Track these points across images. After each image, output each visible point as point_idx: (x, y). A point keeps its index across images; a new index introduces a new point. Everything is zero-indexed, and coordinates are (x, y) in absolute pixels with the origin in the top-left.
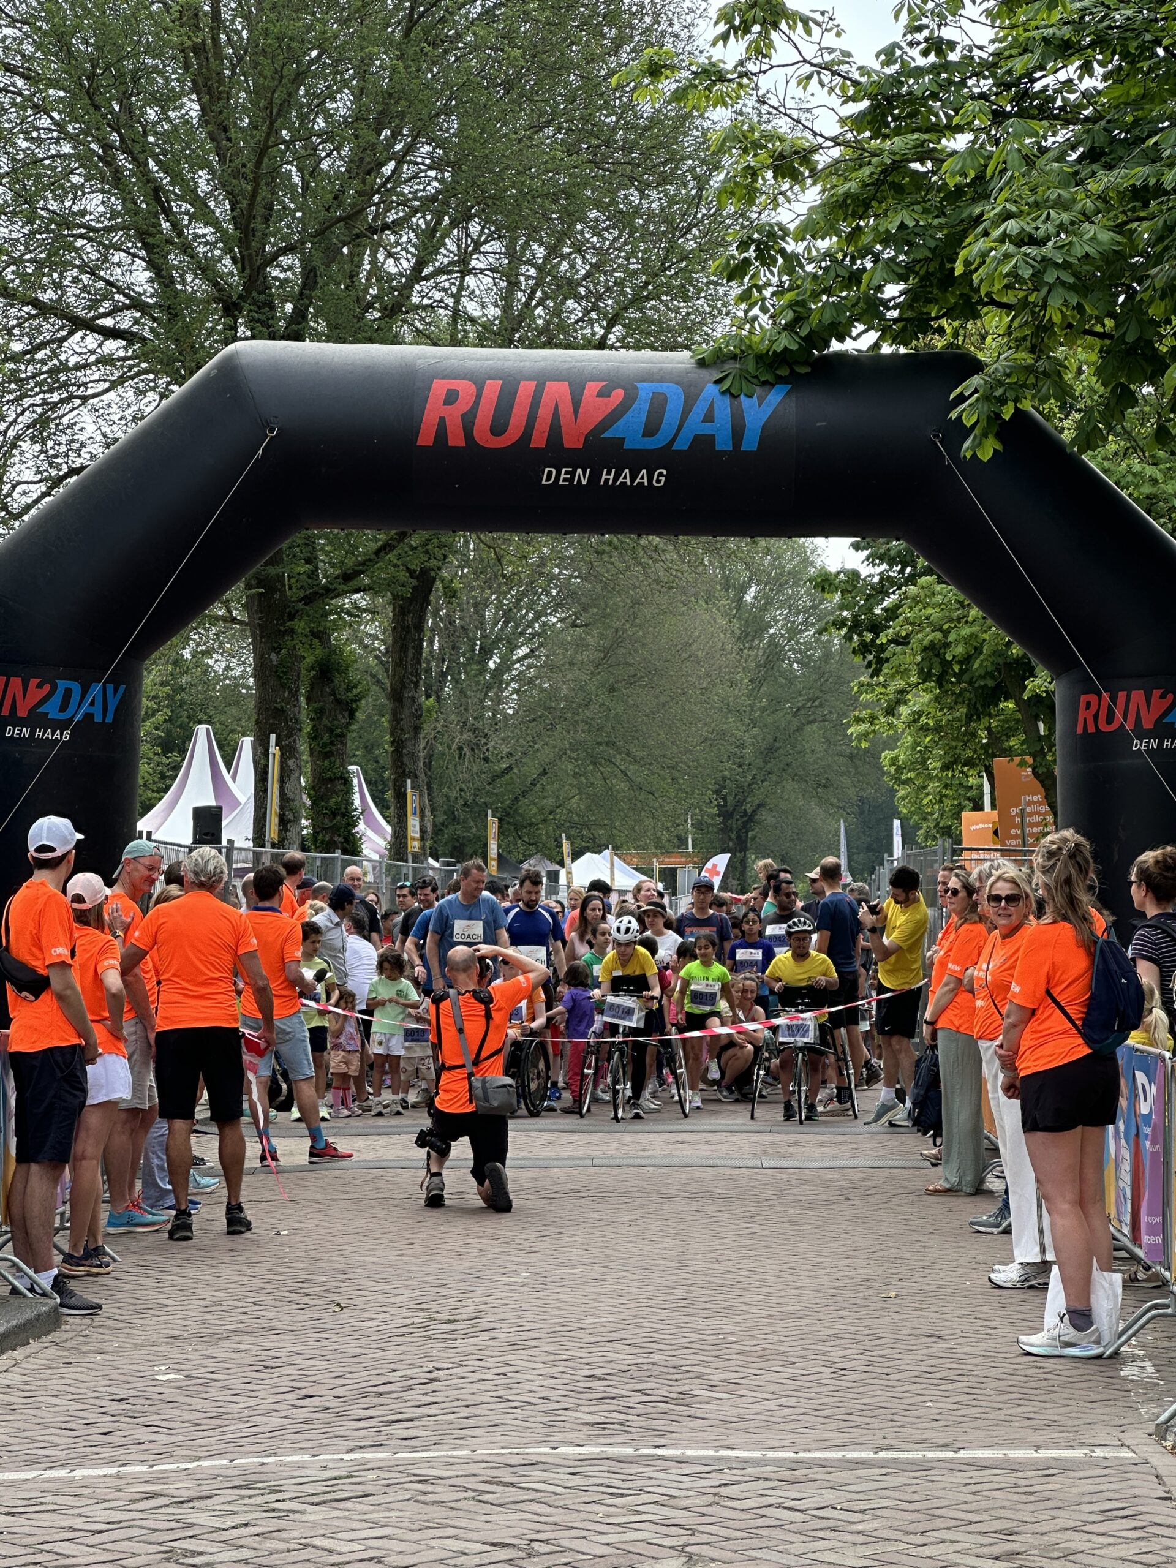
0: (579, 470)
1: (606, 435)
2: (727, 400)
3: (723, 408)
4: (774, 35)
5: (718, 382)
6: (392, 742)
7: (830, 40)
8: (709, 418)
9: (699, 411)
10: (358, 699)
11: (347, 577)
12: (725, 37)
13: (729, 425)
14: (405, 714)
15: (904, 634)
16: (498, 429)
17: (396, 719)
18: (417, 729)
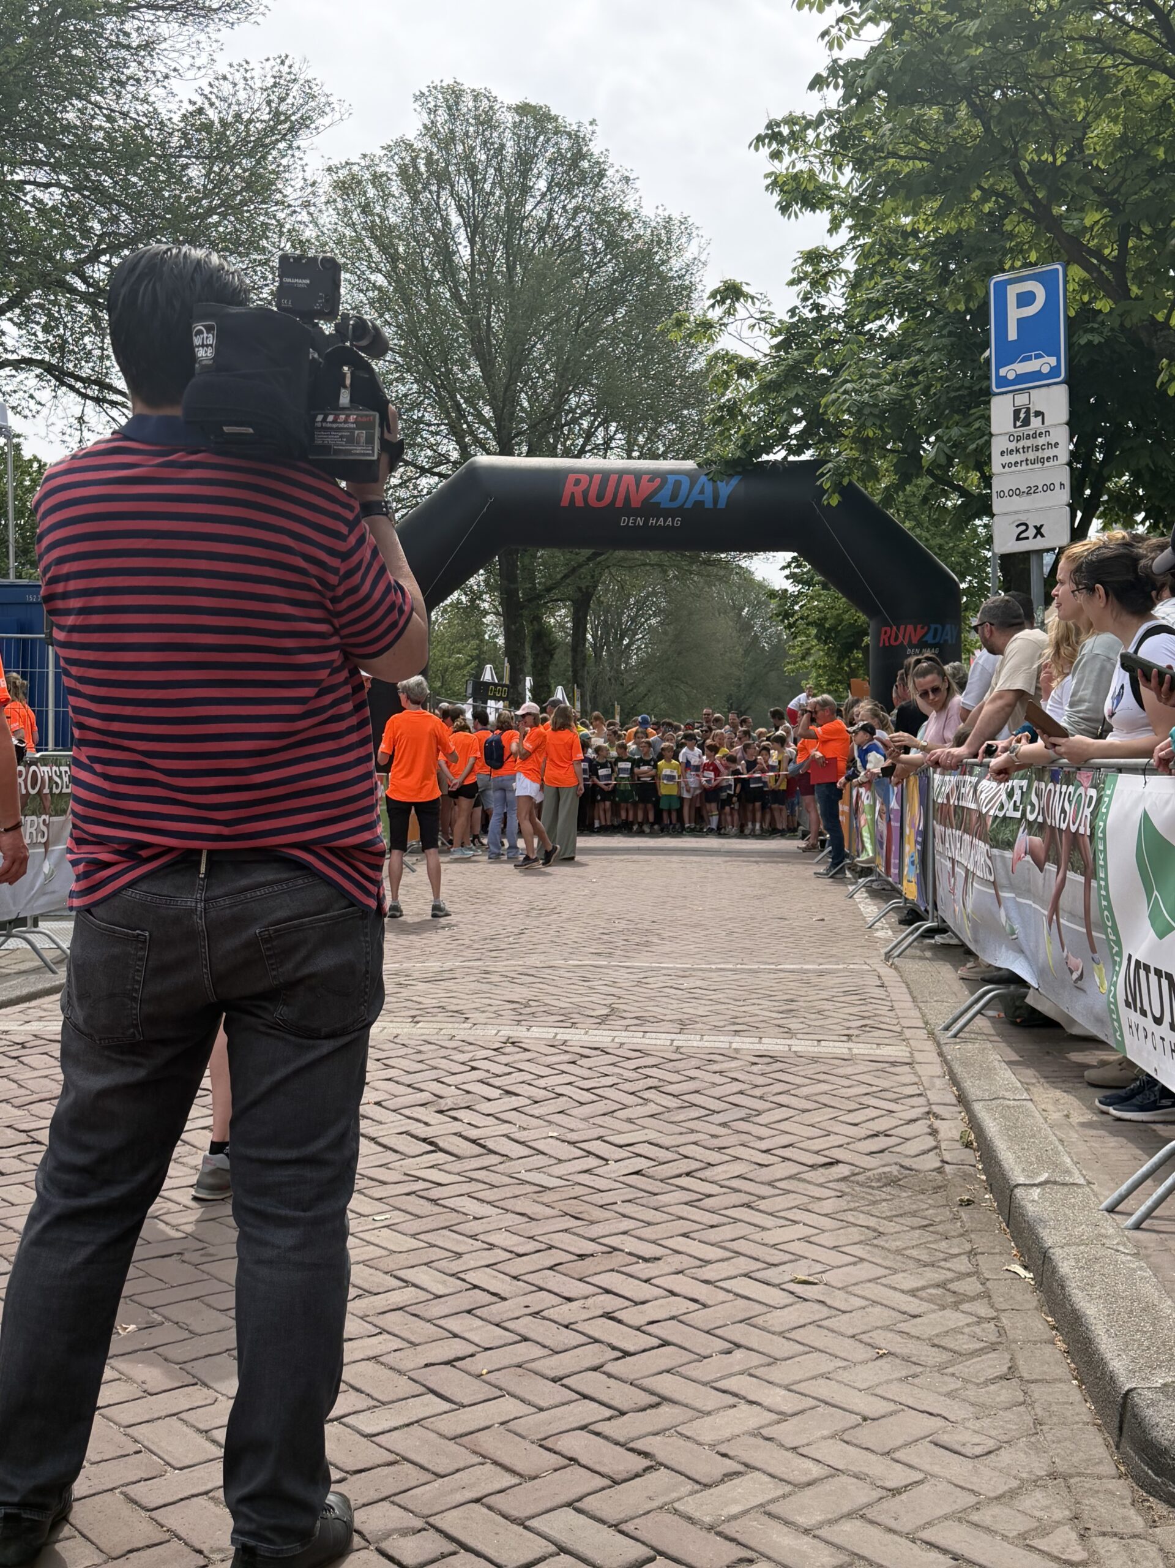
0: (639, 518)
1: (652, 501)
2: (711, 483)
3: (709, 488)
4: (737, 305)
5: (707, 475)
6: (574, 673)
7: (765, 307)
8: (702, 492)
9: (697, 488)
10: (555, 650)
11: (549, 591)
12: (713, 306)
13: (712, 496)
14: (579, 659)
15: (806, 615)
16: (600, 497)
17: (574, 660)
18: (584, 665)
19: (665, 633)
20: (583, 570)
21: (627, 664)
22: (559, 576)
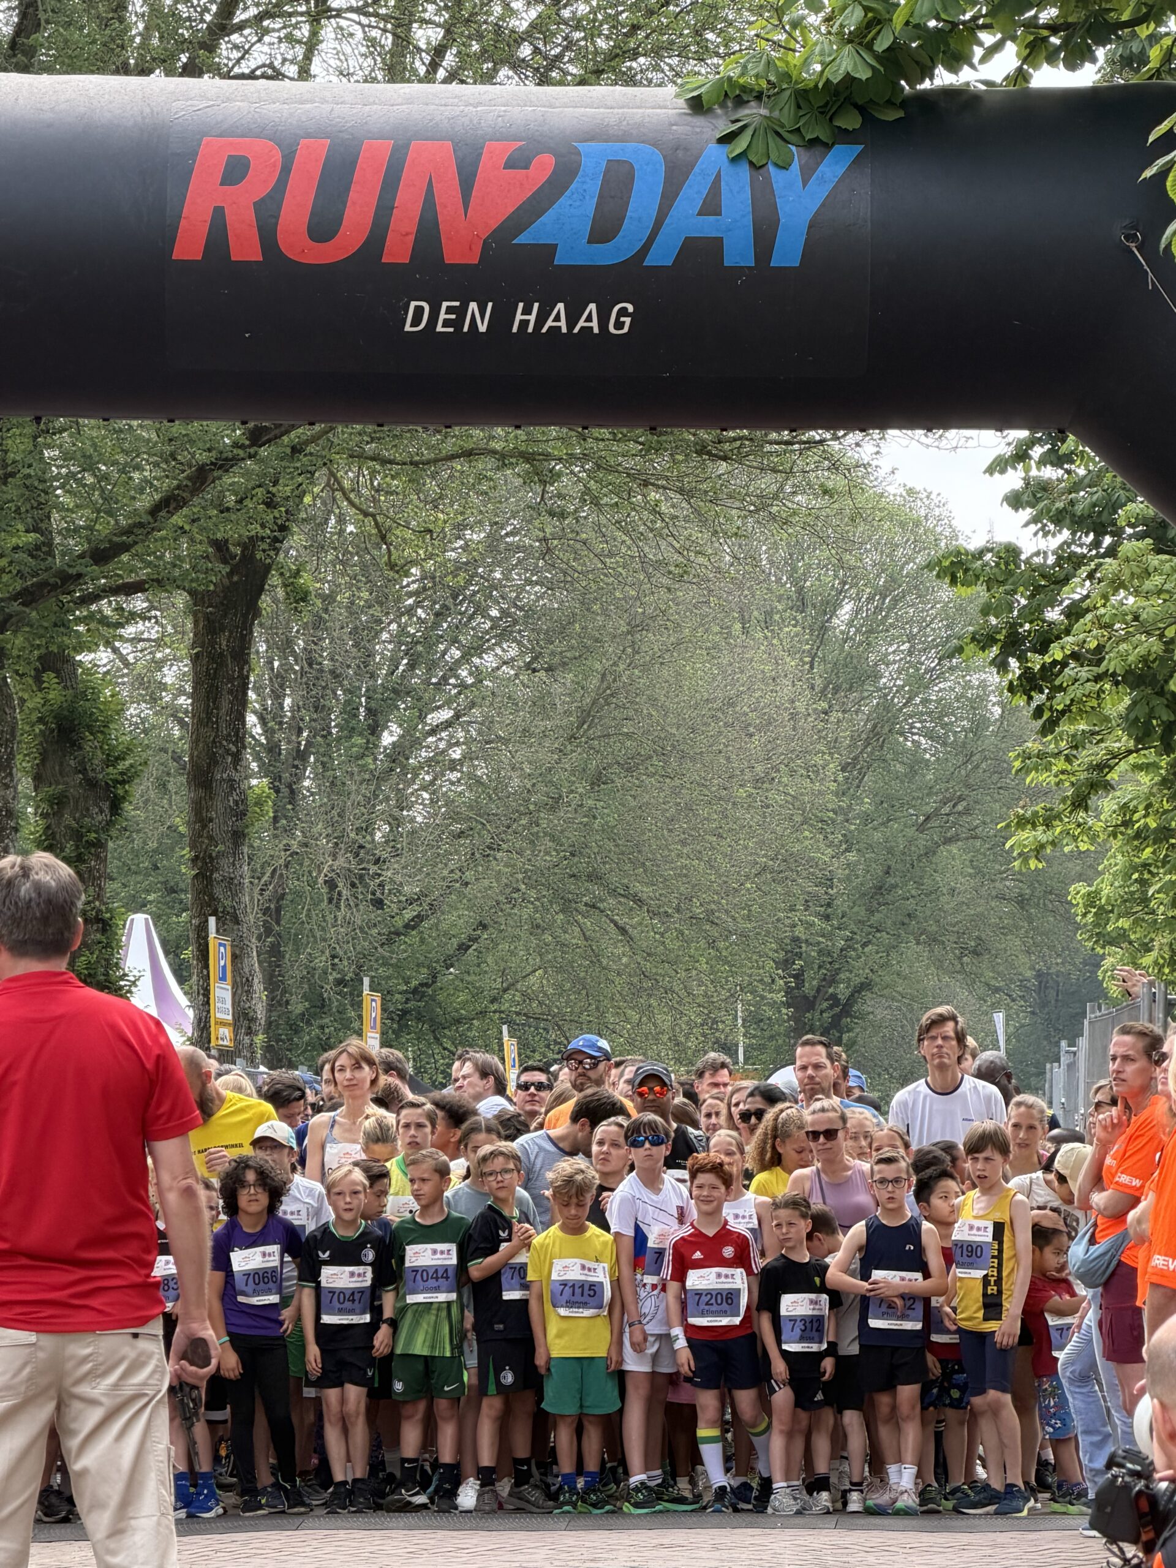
0: (473, 306)
1: (522, 239)
2: (744, 170)
5: (726, 139)
6: (195, 860)
8: (711, 206)
9: (692, 193)
10: (126, 778)
11: (101, 555)
13: (749, 220)
14: (217, 810)
15: (1093, 645)
16: (322, 228)
17: (200, 817)
18: (238, 837)
19: (542, 705)
20: (233, 479)
21: (395, 822)
22: (144, 502)
